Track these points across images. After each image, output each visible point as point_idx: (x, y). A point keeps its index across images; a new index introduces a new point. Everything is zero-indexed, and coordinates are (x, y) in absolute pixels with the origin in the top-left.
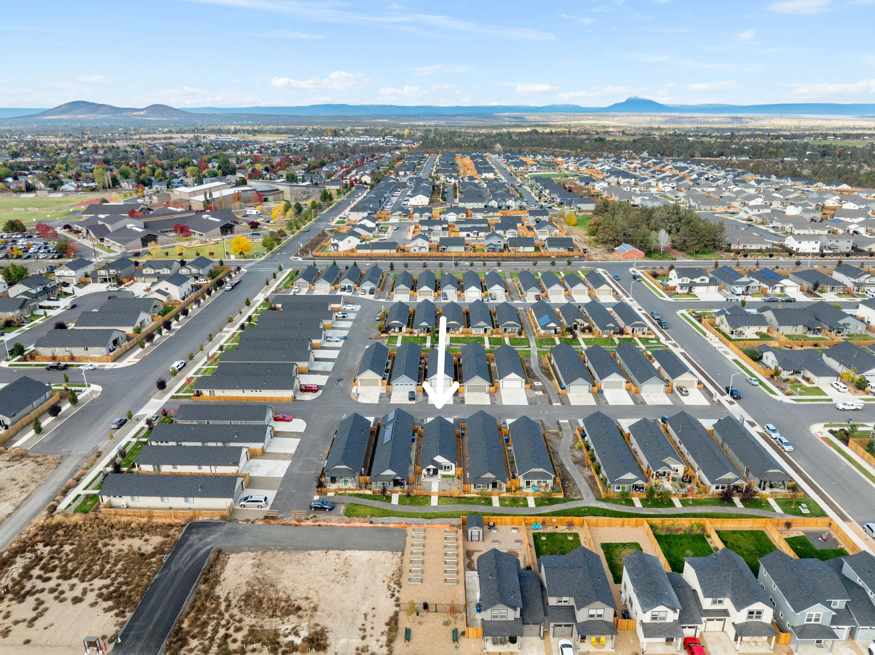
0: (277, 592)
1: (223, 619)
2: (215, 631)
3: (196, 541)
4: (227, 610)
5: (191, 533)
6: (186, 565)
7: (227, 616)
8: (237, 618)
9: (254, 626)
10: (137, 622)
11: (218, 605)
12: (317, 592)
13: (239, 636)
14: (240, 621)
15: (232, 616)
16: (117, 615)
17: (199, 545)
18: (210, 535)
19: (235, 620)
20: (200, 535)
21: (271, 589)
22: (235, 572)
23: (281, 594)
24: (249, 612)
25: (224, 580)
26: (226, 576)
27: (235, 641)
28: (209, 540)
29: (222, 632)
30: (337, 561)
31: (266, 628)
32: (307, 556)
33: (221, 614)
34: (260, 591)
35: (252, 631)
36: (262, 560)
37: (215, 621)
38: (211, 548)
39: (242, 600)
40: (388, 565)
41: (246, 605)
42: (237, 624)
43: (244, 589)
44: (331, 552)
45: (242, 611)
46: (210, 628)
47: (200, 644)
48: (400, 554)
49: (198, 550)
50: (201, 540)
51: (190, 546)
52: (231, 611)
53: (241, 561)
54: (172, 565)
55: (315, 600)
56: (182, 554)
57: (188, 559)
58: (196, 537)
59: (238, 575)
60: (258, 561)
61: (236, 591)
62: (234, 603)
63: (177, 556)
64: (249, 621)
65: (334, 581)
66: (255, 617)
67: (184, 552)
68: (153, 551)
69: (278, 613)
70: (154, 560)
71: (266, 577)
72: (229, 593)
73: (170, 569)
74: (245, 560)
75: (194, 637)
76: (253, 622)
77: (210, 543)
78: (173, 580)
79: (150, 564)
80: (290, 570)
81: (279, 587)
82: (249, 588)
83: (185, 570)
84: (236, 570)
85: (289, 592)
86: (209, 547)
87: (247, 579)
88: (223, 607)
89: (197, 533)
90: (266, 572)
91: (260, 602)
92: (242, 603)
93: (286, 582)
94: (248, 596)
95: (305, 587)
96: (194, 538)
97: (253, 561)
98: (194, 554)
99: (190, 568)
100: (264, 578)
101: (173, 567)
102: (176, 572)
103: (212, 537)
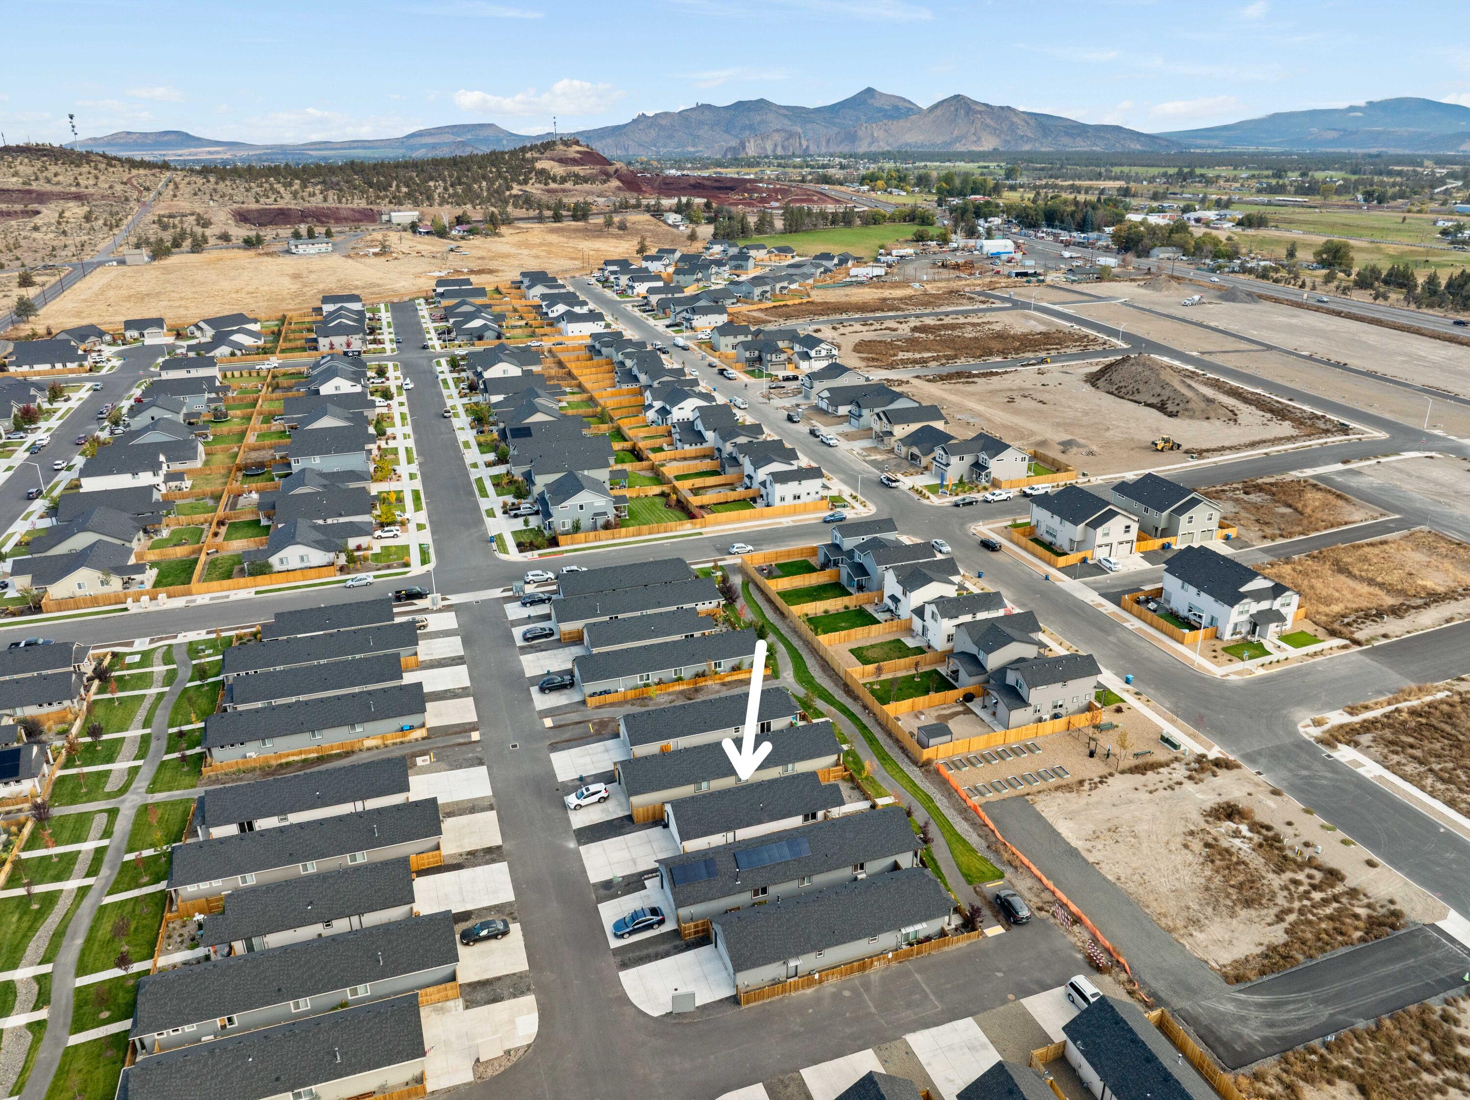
0: (1209, 879)
1: (1305, 906)
2: (1325, 902)
3: (1253, 1024)
4: (1290, 911)
5: (1251, 1046)
6: (1302, 1001)
7: (1296, 905)
8: (1285, 893)
9: (1274, 871)
10: (1428, 984)
11: (1293, 925)
12: (1168, 843)
13: (1301, 876)
14: (1285, 888)
15: (1291, 899)
16: (1456, 1022)
17: (1254, 1013)
18: (1222, 1014)
19: (1290, 894)
20: (1238, 1027)
21: (1212, 886)
22: (1234, 941)
23: (1208, 873)
24: (1265, 887)
25: (1261, 944)
26: (1252, 947)
27: (1310, 877)
28: (1230, 1008)
29: (1317, 896)
30: (1100, 847)
31: (1263, 861)
32: (1123, 879)
33: (1301, 911)
34: (1228, 896)
35: (1279, 870)
36: (1182, 923)
37: (1315, 911)
38: (1240, 991)
39: (1260, 904)
40: (1059, 801)
41: (1261, 896)
42: (1292, 887)
43: (1244, 913)
44: (1091, 860)
45: (1274, 895)
46: (1328, 911)
47: (1353, 905)
48: (1029, 798)
49: (1262, 1006)
50: (1243, 1019)
51: (1271, 1024)
52: (1286, 905)
53: (1211, 947)
54: (1323, 1019)
55: (1179, 840)
56: (1294, 1024)
57: (1291, 1007)
58: (1246, 1031)
59: (1236, 935)
60: (1190, 928)
61: (1257, 920)
62: (1274, 911)
63: (1305, 1026)
64: (1276, 881)
65: (1135, 837)
66: (1264, 878)
67: (1288, 1023)
68: (1337, 1081)
69: (1234, 859)
70: (1346, 1062)
71: (1204, 902)
72: (1269, 925)
73: (1331, 1015)
74: (1204, 944)
75: (1356, 917)
76: (1271, 876)
77: (1235, 1000)
78: (1338, 997)
79: (1359, 1062)
80: (1163, 883)
81: (1203, 881)
82: (1237, 909)
83: (1309, 994)
84: (1230, 942)
85: (1197, 868)
86: (1242, 996)
87: (1229, 920)
88: (1292, 918)
89: (1240, 1036)
90: (1196, 907)
91: (1240, 887)
92: (1264, 901)
93: (1187, 878)
94: (1248, 903)
95: (1173, 857)
96: (1253, 1032)
97: (1195, 933)
98: (1276, 1005)
99: (1300, 991)
100: (1208, 904)
101: (1325, 1013)
102: (1325, 1002)
103: (1221, 1008)
